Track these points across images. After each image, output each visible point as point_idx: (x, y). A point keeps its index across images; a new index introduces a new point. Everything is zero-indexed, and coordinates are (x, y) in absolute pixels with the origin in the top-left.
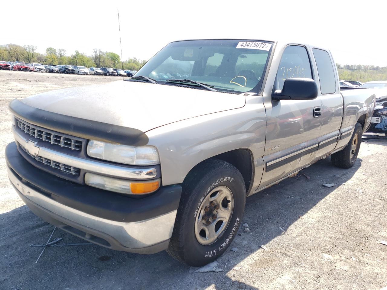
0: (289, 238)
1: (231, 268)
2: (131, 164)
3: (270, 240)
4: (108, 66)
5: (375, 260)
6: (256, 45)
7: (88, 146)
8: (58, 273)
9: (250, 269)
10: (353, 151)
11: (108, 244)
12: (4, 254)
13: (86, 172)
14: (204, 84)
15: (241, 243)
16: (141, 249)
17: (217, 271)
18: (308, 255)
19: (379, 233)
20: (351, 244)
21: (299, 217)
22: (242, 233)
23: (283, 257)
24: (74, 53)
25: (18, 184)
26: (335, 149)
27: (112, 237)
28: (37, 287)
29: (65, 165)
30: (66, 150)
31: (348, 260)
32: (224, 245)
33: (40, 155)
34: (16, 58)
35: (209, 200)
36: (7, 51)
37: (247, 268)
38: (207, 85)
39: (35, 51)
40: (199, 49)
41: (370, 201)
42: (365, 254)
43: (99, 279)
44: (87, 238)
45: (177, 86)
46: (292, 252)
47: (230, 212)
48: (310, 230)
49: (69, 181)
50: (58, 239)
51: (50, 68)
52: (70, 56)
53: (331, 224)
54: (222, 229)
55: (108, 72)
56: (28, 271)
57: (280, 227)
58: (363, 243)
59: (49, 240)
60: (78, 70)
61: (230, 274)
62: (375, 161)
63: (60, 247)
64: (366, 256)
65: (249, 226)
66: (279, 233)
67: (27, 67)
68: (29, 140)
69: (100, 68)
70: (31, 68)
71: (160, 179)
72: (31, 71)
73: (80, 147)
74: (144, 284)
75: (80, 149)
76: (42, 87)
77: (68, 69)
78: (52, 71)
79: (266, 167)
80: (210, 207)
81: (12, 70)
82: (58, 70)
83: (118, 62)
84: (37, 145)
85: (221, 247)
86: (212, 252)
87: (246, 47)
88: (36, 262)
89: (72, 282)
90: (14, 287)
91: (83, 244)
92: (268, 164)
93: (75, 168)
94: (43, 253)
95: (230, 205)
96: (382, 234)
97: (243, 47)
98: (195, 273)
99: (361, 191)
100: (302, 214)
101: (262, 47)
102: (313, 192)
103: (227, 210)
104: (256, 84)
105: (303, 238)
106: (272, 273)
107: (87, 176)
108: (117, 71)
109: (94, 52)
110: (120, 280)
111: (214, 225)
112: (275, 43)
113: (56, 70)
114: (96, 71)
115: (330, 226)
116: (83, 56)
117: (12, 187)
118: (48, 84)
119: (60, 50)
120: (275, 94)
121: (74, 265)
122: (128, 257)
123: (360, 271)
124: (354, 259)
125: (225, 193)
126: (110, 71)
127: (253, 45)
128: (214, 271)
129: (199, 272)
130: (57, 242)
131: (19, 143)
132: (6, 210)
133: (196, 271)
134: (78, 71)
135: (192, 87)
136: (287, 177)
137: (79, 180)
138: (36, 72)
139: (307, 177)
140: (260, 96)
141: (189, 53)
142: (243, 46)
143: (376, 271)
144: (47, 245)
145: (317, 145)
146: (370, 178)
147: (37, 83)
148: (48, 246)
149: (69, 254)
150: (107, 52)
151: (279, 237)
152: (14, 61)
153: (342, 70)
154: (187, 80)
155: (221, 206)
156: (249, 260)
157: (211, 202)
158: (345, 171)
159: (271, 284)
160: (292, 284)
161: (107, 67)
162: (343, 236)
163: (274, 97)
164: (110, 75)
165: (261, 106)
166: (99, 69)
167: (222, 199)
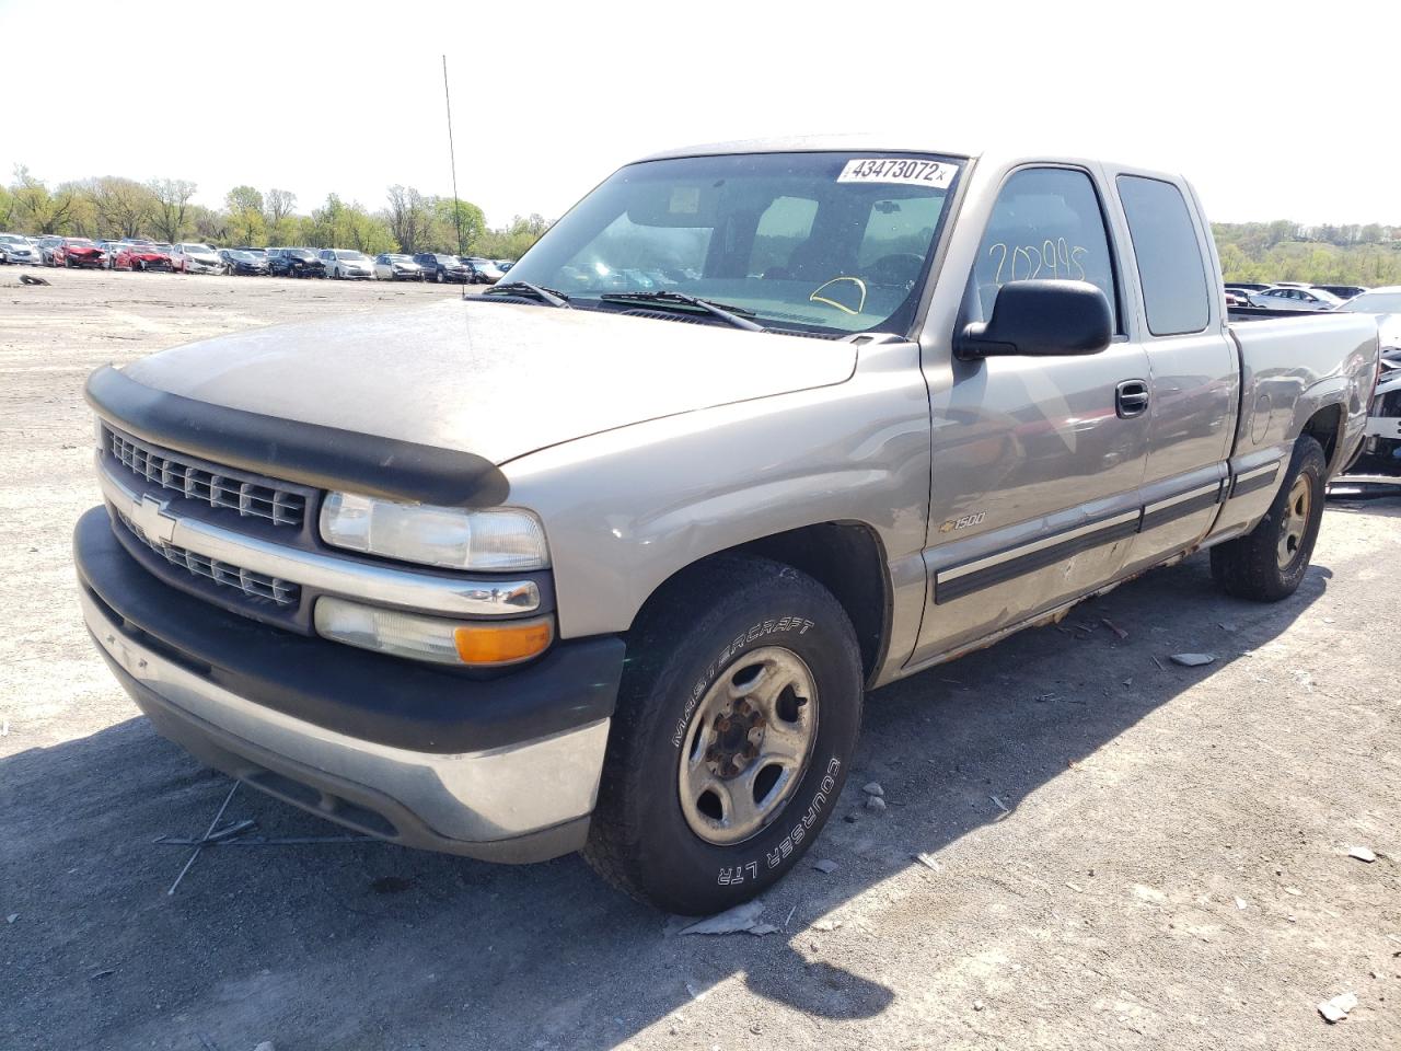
0: (1022, 833)
1: (805, 925)
2: (457, 566)
3: (955, 838)
4: (443, 247)
5: (1319, 911)
6: (905, 169)
7: (323, 511)
8: (239, 925)
9: (872, 926)
10: (1292, 539)
11: (390, 829)
12: (70, 866)
13: (319, 594)
14: (723, 308)
15: (853, 844)
16: (494, 844)
17: (759, 931)
18: (1080, 890)
19: (1350, 822)
20: (1238, 855)
21: (1068, 766)
22: (857, 814)
23: (992, 894)
24: (323, 205)
25: (111, 639)
26: (1213, 532)
27: (399, 803)
28: (169, 965)
29: (253, 574)
30: (257, 527)
31: (1219, 906)
32: (786, 847)
33: (176, 542)
34: (127, 225)
35: (728, 693)
36: (94, 201)
37: (863, 925)
38: (731, 309)
39: (189, 202)
40: (716, 186)
41: (1335, 713)
42: (1287, 889)
43: (366, 948)
44: (324, 810)
45: (633, 314)
46: (1026, 877)
47: (807, 737)
48: (1100, 809)
49: (267, 627)
50: (244, 824)
51: (240, 259)
52: (310, 215)
53: (1180, 787)
54: (778, 795)
55: (442, 269)
56: (144, 919)
57: (995, 798)
58: (1286, 852)
59: (213, 826)
60: (335, 264)
61: (802, 942)
62: (1379, 574)
63: (248, 849)
64: (1287, 896)
65: (885, 792)
66: (989, 815)
67: (161, 259)
68: (145, 495)
69: (413, 254)
70: (176, 260)
71: (552, 617)
72: (175, 270)
73: (299, 515)
74: (512, 966)
75: (299, 521)
76: (212, 325)
77: (300, 261)
78: (246, 270)
79: (937, 586)
80: (734, 716)
81: (110, 268)
82: (266, 265)
83: (478, 232)
84: (168, 510)
85: (773, 853)
86: (744, 869)
87: (872, 178)
88: (171, 892)
89: (280, 955)
90: (96, 964)
91: (321, 840)
92: (943, 577)
93: (285, 583)
94: (192, 866)
95: (807, 713)
96: (1358, 826)
97: (859, 179)
98: (684, 935)
99: (1306, 680)
100: (1080, 756)
101: (926, 178)
102: (1129, 682)
103: (794, 729)
104: (898, 304)
105: (1071, 833)
106: (946, 942)
107: (323, 608)
108: (471, 265)
109: (391, 197)
110: (435, 951)
111: (749, 780)
112: (971, 163)
113: (259, 265)
114: (398, 267)
115: (1173, 796)
116: (354, 215)
117: (101, 658)
118: (230, 316)
119: (274, 192)
120: (966, 336)
121: (291, 902)
122: (466, 882)
123: (1255, 943)
124: (1242, 904)
125: (788, 670)
126: (447, 267)
127: (896, 169)
128: (747, 932)
129: (696, 933)
130: (237, 834)
131: (115, 508)
132: (79, 730)
133: (684, 932)
134: (337, 269)
135: (683, 316)
136: (1025, 624)
137: (299, 621)
138: (192, 273)
139: (1115, 632)
140: (913, 345)
141: (686, 199)
142: (860, 175)
143: (1319, 944)
144: (208, 841)
145: (1136, 514)
146: (1352, 634)
147: (193, 312)
148: (210, 843)
149: (275, 871)
150: (437, 198)
151: (985, 829)
152: (117, 237)
153: (1306, 244)
154: (667, 293)
155: (773, 714)
156: (870, 899)
157: (740, 702)
158: (1261, 612)
159: (938, 975)
160: (1011, 979)
161: (437, 251)
162: (1215, 830)
163: (962, 347)
164: (448, 280)
165: (911, 379)
166: (408, 258)
167: (775, 692)
